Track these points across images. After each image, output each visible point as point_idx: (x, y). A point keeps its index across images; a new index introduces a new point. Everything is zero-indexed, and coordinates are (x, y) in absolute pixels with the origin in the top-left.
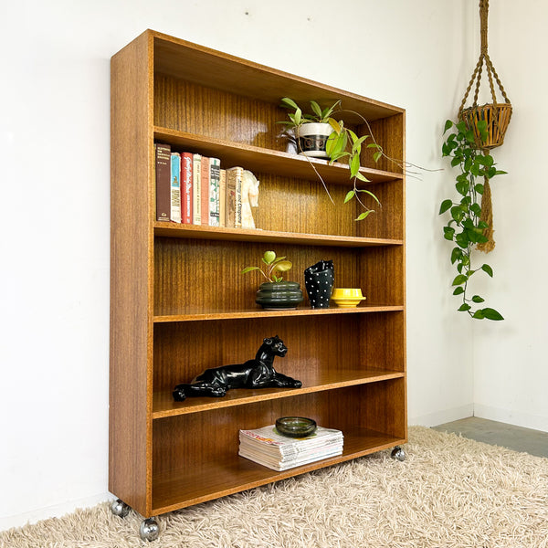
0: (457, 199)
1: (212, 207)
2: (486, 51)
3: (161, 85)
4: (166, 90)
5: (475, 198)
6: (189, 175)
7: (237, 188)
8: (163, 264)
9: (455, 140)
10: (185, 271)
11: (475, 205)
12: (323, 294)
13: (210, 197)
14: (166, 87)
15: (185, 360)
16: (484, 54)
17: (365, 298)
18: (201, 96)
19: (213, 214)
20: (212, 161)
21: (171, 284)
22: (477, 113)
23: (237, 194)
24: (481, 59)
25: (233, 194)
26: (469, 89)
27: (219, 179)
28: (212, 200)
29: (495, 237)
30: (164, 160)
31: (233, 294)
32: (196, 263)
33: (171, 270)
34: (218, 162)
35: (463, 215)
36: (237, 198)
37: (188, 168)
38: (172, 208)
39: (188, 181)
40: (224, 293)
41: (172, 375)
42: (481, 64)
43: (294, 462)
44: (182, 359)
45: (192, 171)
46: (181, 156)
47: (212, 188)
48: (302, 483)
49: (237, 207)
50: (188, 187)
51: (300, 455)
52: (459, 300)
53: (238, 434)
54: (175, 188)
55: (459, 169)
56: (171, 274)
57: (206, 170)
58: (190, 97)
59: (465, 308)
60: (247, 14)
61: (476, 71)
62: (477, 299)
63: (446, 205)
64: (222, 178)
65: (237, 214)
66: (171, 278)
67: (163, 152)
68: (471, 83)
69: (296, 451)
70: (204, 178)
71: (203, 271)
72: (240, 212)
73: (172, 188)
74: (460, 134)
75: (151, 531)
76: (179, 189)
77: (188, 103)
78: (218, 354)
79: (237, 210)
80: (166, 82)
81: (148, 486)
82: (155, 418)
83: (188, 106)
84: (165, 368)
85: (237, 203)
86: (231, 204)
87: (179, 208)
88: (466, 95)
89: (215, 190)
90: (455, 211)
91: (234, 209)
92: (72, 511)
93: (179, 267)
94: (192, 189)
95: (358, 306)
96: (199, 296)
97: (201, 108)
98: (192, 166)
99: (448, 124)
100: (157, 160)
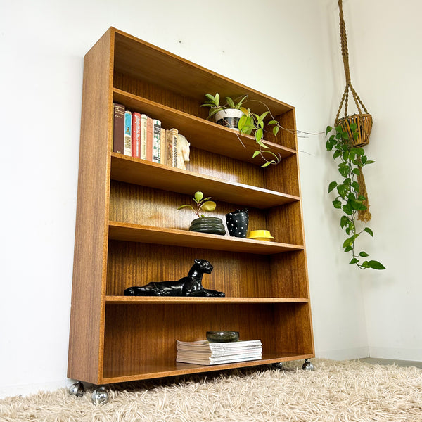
0: (340, 180)
1: (155, 153)
2: (350, 82)
5: (354, 179)
6: (138, 128)
7: (173, 143)
9: (335, 138)
11: (354, 183)
12: (241, 231)
13: (153, 146)
16: (348, 85)
17: (273, 238)
19: (155, 158)
20: (155, 121)
22: (349, 122)
23: (173, 147)
24: (347, 88)
25: (171, 146)
26: (341, 107)
27: (160, 134)
28: (155, 148)
29: (371, 210)
30: (120, 115)
34: (160, 123)
35: (346, 192)
36: (173, 150)
37: (137, 123)
38: (125, 149)
39: (137, 132)
42: (347, 91)
43: (222, 358)
45: (140, 125)
46: (132, 114)
47: (155, 140)
48: (229, 379)
49: (173, 156)
50: (137, 136)
51: (227, 354)
52: (350, 255)
53: (176, 343)
54: (127, 136)
55: (340, 160)
57: (150, 127)
59: (355, 261)
60: (180, 42)
61: (344, 95)
62: (363, 254)
63: (332, 185)
64: (163, 134)
65: (174, 161)
67: (120, 109)
68: (342, 103)
70: (149, 132)
72: (175, 159)
73: (126, 135)
74: (337, 134)
75: (102, 397)
76: (130, 136)
79: (173, 158)
81: (100, 357)
82: (108, 300)
85: (174, 153)
86: (169, 153)
87: (130, 150)
88: (339, 111)
89: (157, 141)
90: (340, 188)
91: (171, 157)
92: (35, 392)
94: (140, 138)
98: (140, 122)
99: (329, 129)
100: (115, 114)
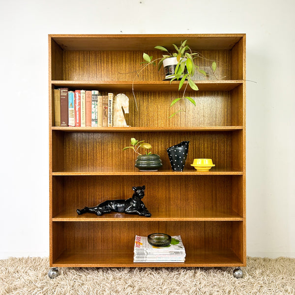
1: (93, 116)
3: (87, 56)
4: (89, 58)
7: (109, 105)
8: (89, 146)
10: (101, 149)
13: (92, 111)
14: (89, 56)
15: (102, 195)
17: (214, 165)
18: (110, 57)
19: (93, 120)
20: (92, 92)
21: (93, 155)
23: (109, 108)
25: (106, 108)
27: (97, 101)
28: (93, 113)
30: (64, 96)
31: (131, 161)
32: (108, 145)
33: (93, 148)
34: (97, 92)
36: (109, 110)
37: (77, 98)
38: (70, 119)
39: (78, 104)
40: (125, 160)
41: (94, 201)
43: (145, 259)
44: (100, 194)
45: (80, 99)
46: (74, 92)
47: (93, 106)
49: (109, 115)
51: (148, 256)
54: (71, 109)
56: (93, 150)
57: (89, 97)
58: (104, 59)
60: (141, 3)
64: (100, 100)
65: (109, 119)
66: (93, 153)
67: (63, 92)
69: (146, 253)
70: (87, 102)
71: (112, 149)
76: (74, 109)
77: (102, 62)
78: (122, 193)
80: (90, 53)
81: (50, 252)
83: (102, 63)
84: (90, 198)
85: (109, 112)
86: (105, 113)
87: (74, 119)
89: (95, 107)
91: (107, 116)
93: (98, 147)
94: (80, 108)
95: (210, 170)
96: (110, 162)
97: (110, 63)
98: (80, 97)
100: (61, 96)
